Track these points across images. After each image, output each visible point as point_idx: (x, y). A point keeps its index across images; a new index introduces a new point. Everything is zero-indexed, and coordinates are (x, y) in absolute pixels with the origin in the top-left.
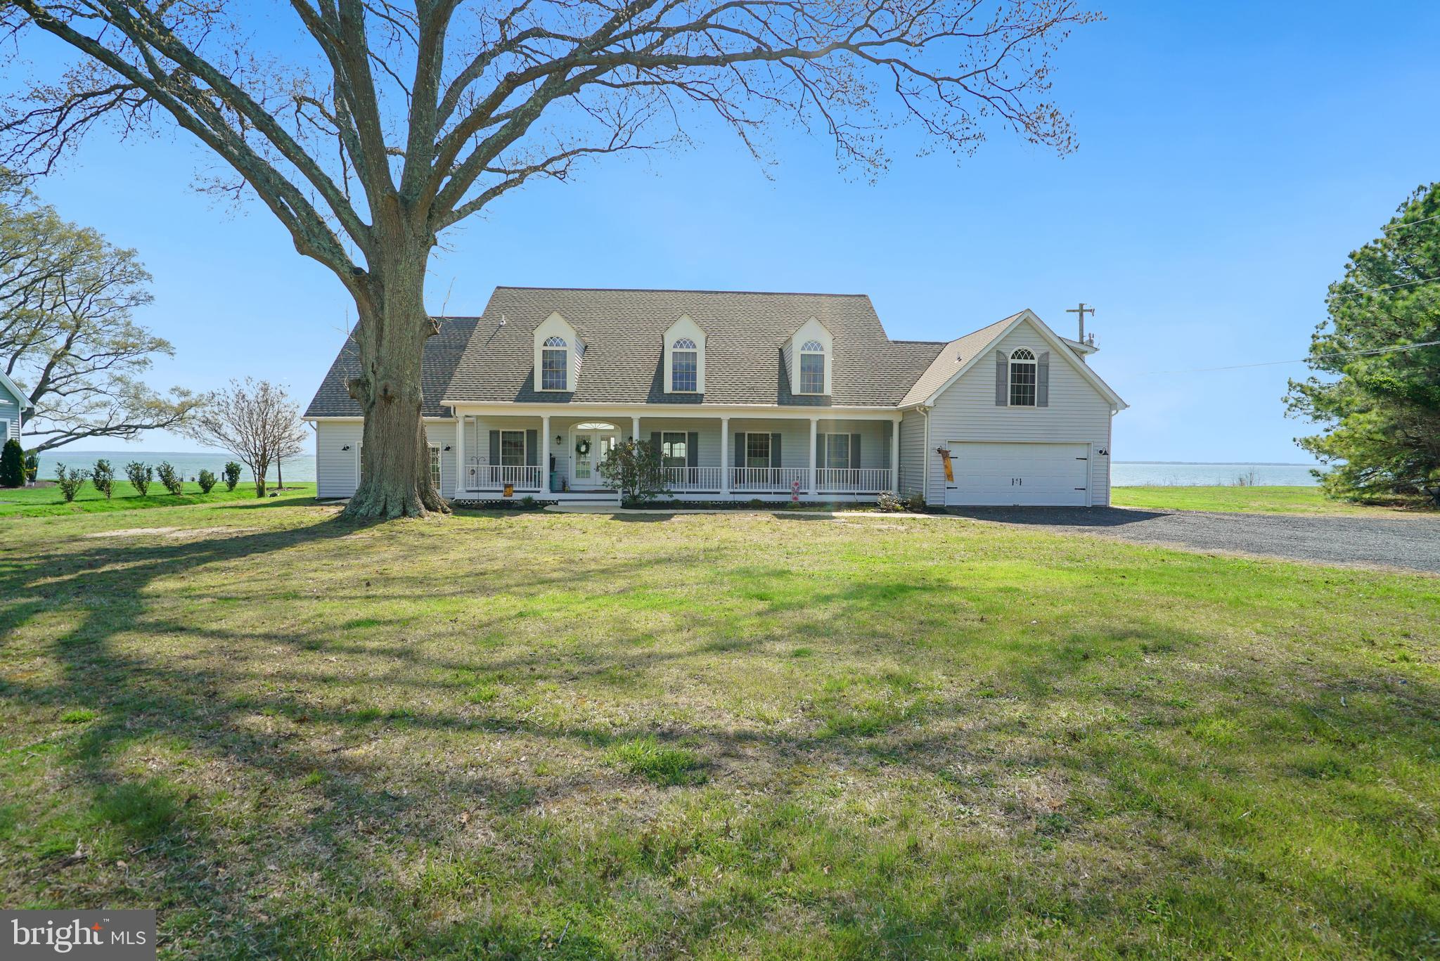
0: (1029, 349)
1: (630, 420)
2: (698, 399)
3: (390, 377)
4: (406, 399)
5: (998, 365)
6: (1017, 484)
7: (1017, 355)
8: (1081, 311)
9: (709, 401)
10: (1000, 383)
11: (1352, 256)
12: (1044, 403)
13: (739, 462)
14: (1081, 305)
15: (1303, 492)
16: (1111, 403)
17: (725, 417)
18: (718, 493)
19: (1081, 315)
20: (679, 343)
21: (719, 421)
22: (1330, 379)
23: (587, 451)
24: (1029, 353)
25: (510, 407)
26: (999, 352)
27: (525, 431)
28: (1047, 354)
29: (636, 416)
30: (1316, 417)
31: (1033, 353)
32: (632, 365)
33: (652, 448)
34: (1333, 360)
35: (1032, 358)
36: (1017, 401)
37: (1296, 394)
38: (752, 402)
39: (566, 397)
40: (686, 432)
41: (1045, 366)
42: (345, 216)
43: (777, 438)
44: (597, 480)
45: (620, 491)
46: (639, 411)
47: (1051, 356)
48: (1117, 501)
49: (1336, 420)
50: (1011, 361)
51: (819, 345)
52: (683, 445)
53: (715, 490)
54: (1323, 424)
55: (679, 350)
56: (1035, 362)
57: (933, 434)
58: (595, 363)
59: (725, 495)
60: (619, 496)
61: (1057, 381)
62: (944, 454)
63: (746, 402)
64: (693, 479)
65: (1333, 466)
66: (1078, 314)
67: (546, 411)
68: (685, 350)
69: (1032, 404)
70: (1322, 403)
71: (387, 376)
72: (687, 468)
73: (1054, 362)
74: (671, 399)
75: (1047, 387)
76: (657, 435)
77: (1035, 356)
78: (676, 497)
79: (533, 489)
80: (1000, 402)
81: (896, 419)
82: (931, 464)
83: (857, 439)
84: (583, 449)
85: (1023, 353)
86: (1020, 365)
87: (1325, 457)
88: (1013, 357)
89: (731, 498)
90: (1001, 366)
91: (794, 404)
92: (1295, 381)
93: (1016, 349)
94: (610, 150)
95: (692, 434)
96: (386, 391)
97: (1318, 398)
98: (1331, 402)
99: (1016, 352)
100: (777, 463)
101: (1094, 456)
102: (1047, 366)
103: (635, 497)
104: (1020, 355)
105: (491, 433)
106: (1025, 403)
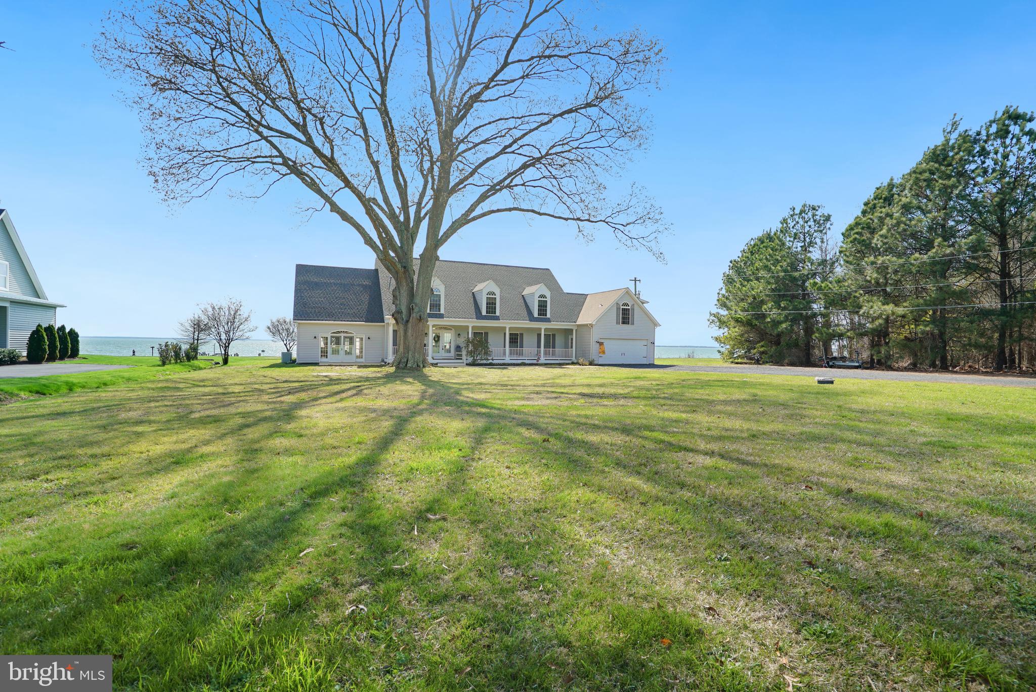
0: (628, 302)
1: (466, 327)
2: (497, 318)
3: (421, 312)
4: (425, 320)
5: (617, 309)
6: (623, 355)
8: (635, 280)
9: (501, 320)
10: (618, 315)
11: (731, 262)
12: (633, 324)
14: (635, 278)
15: (715, 360)
16: (655, 324)
17: (507, 326)
18: (505, 359)
20: (488, 293)
21: (505, 328)
22: (724, 312)
23: (438, 340)
26: (617, 304)
28: (632, 303)
30: (720, 328)
31: (629, 304)
32: (463, 301)
34: (724, 305)
35: (629, 306)
36: (623, 323)
37: (712, 318)
38: (518, 320)
39: (441, 316)
40: (483, 332)
41: (633, 309)
43: (522, 335)
44: (444, 354)
46: (471, 323)
48: (656, 363)
49: (726, 329)
50: (621, 307)
51: (545, 296)
54: (722, 331)
55: (489, 296)
56: (629, 308)
57: (595, 335)
60: (464, 361)
61: (637, 316)
62: (601, 344)
63: (515, 320)
65: (725, 349)
67: (432, 322)
68: (491, 296)
69: (629, 324)
70: (722, 323)
73: (636, 307)
74: (485, 318)
75: (634, 317)
80: (618, 323)
81: (574, 329)
82: (594, 348)
83: (554, 335)
86: (624, 309)
87: (722, 345)
89: (512, 362)
91: (536, 321)
92: (712, 312)
95: (486, 334)
96: (420, 317)
97: (720, 320)
98: (724, 322)
100: (522, 346)
101: (649, 344)
103: (475, 361)
104: (624, 304)
105: (394, 331)
106: (626, 324)
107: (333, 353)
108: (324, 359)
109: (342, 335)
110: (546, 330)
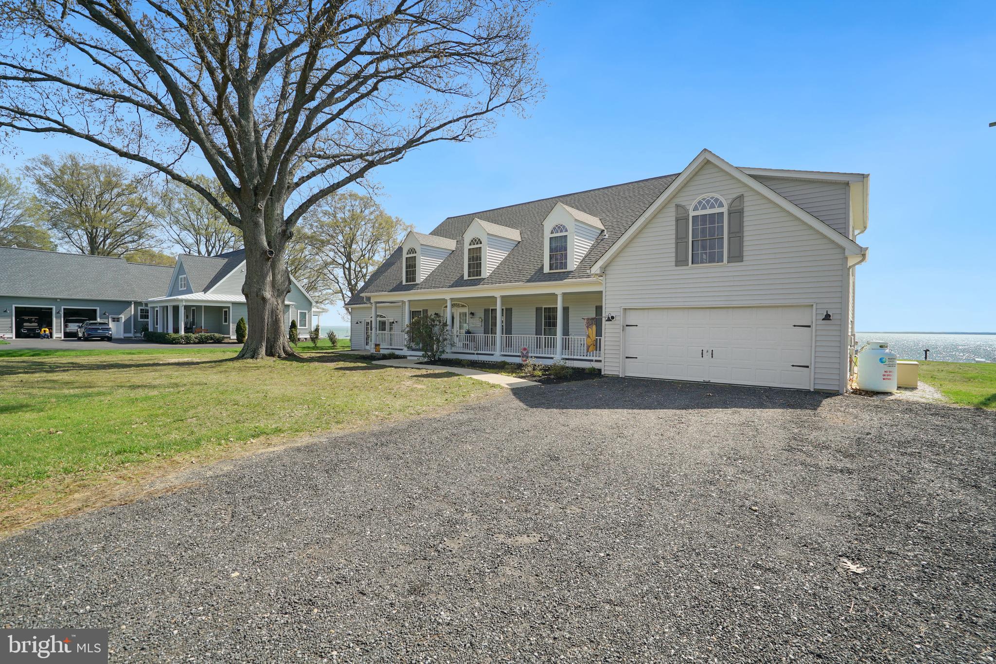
0: (716, 196)
2: (483, 282)
5: (677, 220)
6: (707, 356)
7: (701, 205)
10: (680, 239)
12: (737, 256)
17: (497, 295)
18: (492, 355)
20: (472, 243)
24: (717, 200)
26: (677, 206)
27: (421, 310)
28: (741, 197)
31: (722, 199)
35: (721, 205)
36: (700, 259)
41: (738, 213)
47: (745, 199)
50: (692, 214)
51: (564, 227)
56: (723, 210)
59: (497, 357)
63: (508, 282)
68: (476, 246)
69: (721, 260)
73: (748, 205)
74: (468, 284)
77: (725, 203)
80: (680, 262)
85: (708, 202)
86: (704, 216)
88: (696, 209)
90: (681, 220)
93: (699, 198)
94: (487, 111)
99: (700, 203)
102: (741, 212)
104: (705, 203)
106: (712, 260)
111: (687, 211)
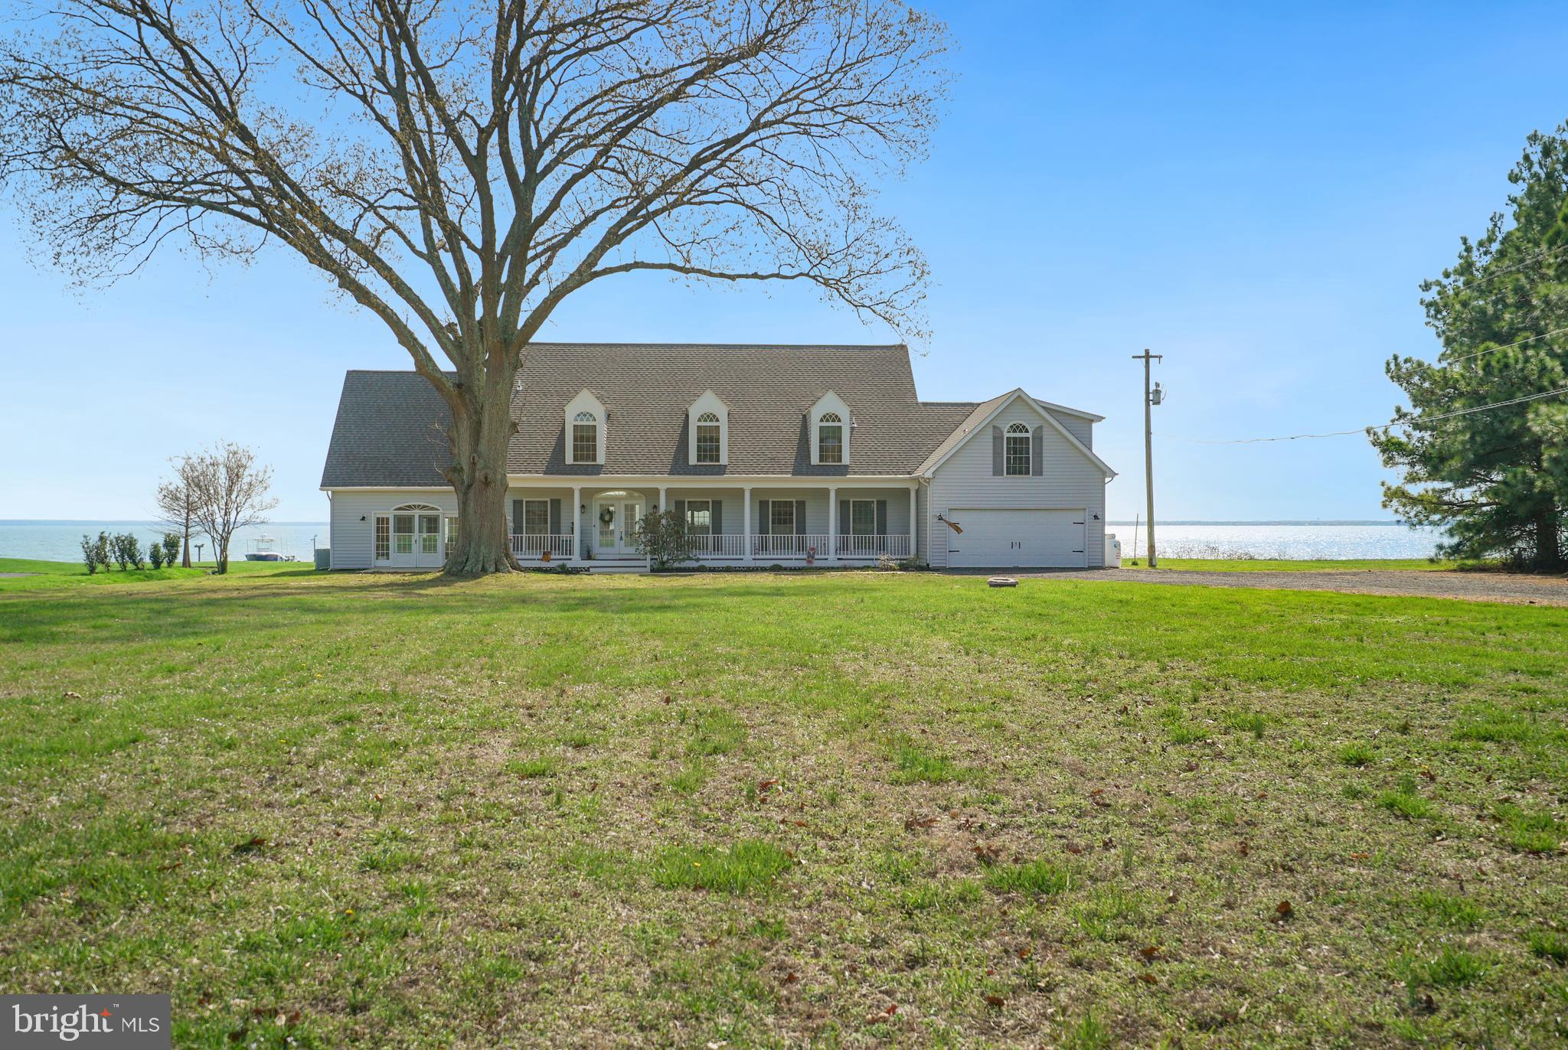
0: (1024, 424)
1: (656, 491)
2: (721, 470)
3: (488, 468)
4: (499, 483)
5: (994, 438)
6: (1016, 548)
7: (1012, 428)
9: (732, 473)
10: (997, 454)
12: (1039, 472)
13: (763, 530)
14: (1147, 352)
16: (1103, 473)
17: (748, 487)
18: (741, 558)
19: (1147, 362)
20: (703, 418)
21: (741, 491)
23: (611, 520)
24: (1023, 427)
25: (540, 479)
26: (994, 427)
27: (549, 500)
28: (1041, 427)
29: (662, 487)
31: (1027, 426)
32: (657, 436)
33: (677, 516)
35: (1027, 431)
36: (1013, 471)
38: (773, 473)
39: (596, 470)
40: (710, 500)
41: (1039, 439)
42: (444, 340)
43: (801, 504)
44: (622, 548)
45: (649, 557)
46: (664, 483)
47: (1044, 429)
50: (1006, 435)
51: (837, 416)
52: (707, 514)
53: (738, 557)
55: (702, 424)
56: (1029, 435)
57: (935, 504)
58: (620, 433)
59: (748, 560)
60: (648, 563)
61: (1051, 452)
63: (767, 473)
64: (717, 547)
66: (1144, 360)
67: (577, 483)
68: (709, 424)
69: (1028, 473)
71: (486, 467)
72: (711, 535)
73: (1046, 434)
74: (695, 471)
75: (1041, 457)
76: (681, 503)
77: (1030, 430)
78: (701, 563)
79: (565, 557)
80: (997, 472)
81: (913, 487)
84: (607, 518)
85: (1018, 427)
86: (1015, 439)
88: (1009, 431)
89: (752, 564)
90: (997, 439)
91: (812, 474)
93: (1011, 424)
95: (715, 504)
96: (486, 478)
99: (1012, 426)
100: (802, 530)
101: (1089, 520)
102: (1041, 438)
103: (663, 563)
104: (1015, 428)
105: (515, 502)
106: (1021, 473)
107: (399, 551)
108: (382, 562)
109: (417, 513)
110: (839, 491)
111: (1002, 432)
